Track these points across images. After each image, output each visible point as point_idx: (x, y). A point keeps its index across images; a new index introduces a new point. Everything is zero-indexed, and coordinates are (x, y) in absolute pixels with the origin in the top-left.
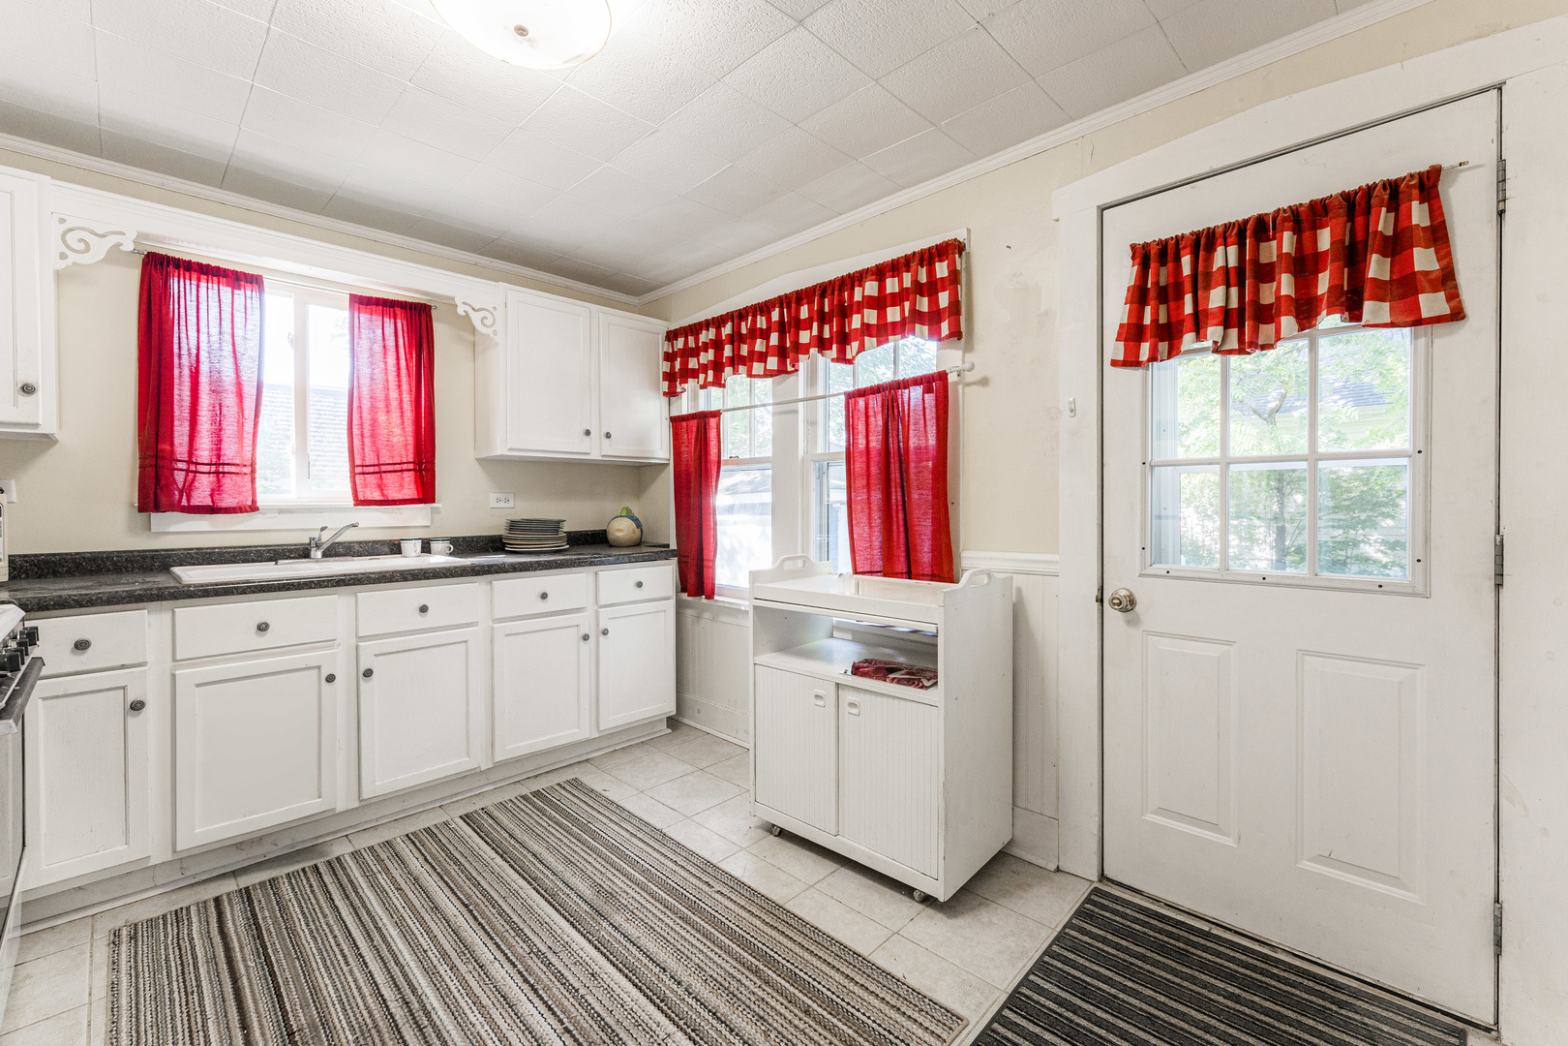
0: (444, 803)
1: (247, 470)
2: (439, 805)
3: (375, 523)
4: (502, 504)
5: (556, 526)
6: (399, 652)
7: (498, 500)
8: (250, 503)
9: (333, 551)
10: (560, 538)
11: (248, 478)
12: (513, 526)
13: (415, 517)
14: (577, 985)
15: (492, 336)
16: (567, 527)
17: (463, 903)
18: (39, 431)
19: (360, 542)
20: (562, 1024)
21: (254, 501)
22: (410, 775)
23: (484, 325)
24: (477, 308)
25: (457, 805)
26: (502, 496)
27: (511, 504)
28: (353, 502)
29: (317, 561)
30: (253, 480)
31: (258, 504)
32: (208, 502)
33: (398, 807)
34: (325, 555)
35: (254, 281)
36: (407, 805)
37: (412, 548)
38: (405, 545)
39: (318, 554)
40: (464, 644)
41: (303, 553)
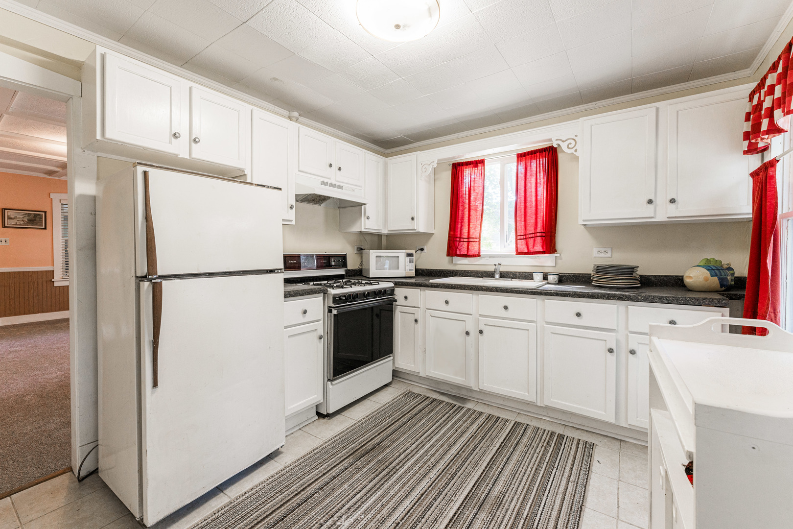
0: (521, 412)
1: (478, 240)
2: (519, 412)
3: (525, 263)
4: (602, 255)
5: (631, 270)
6: (495, 326)
7: (600, 252)
8: (477, 253)
9: (503, 275)
10: (636, 279)
11: (478, 243)
12: (599, 269)
13: (546, 261)
14: (426, 516)
15: (575, 153)
16: (640, 272)
17: (459, 452)
18: (416, 231)
19: (520, 272)
20: (401, 521)
21: (479, 253)
22: (499, 388)
23: (568, 147)
24: (564, 140)
25: (526, 417)
26: (603, 250)
27: (609, 254)
28: (515, 253)
29: (496, 279)
30: (479, 244)
31: (481, 254)
32: (466, 253)
33: (501, 402)
34: (501, 277)
35: (482, 162)
36: (504, 403)
37: (538, 277)
38: (535, 275)
39: (497, 276)
40: (527, 331)
41: (490, 275)
